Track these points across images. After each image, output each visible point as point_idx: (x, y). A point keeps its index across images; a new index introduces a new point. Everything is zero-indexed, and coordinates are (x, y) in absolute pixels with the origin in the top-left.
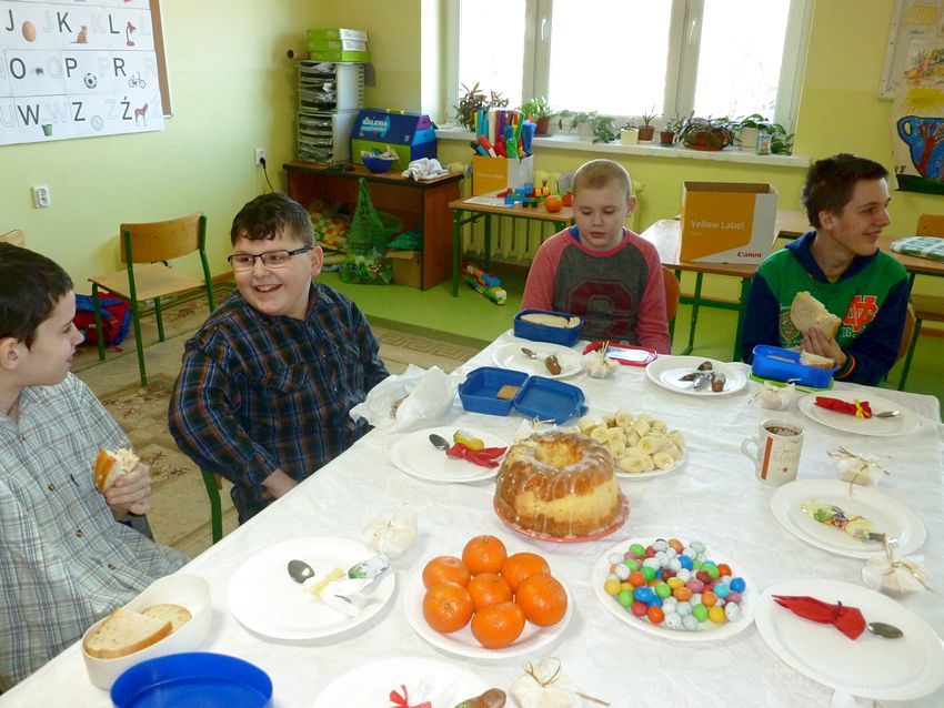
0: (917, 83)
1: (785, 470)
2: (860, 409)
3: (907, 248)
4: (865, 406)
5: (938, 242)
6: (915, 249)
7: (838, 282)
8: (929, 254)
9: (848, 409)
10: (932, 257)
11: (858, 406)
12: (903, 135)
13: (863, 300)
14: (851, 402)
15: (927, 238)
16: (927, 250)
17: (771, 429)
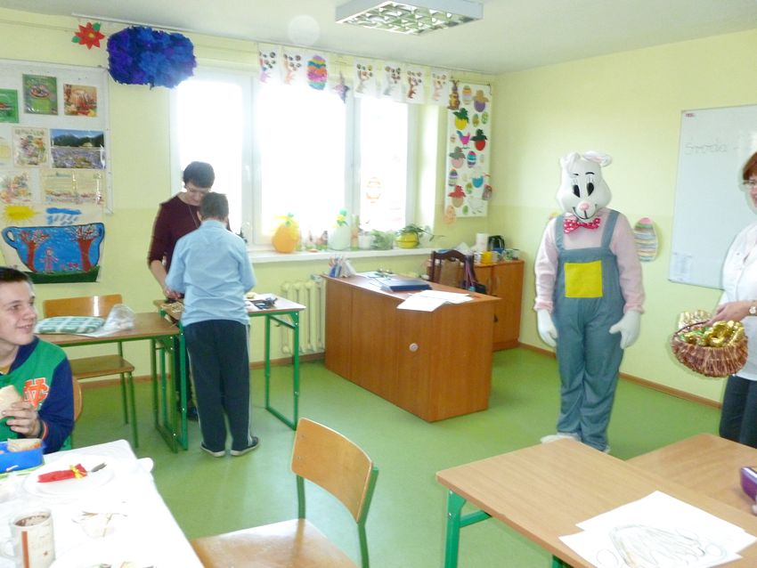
0: (9, 201)
1: (46, 554)
2: (76, 471)
3: (45, 329)
4: (79, 467)
5: (64, 319)
6: (50, 329)
7: (10, 372)
8: (63, 331)
9: (68, 475)
10: (65, 332)
11: (75, 470)
12: (10, 242)
13: (35, 382)
14: (67, 468)
15: (56, 318)
16: (59, 328)
17: (20, 523)
